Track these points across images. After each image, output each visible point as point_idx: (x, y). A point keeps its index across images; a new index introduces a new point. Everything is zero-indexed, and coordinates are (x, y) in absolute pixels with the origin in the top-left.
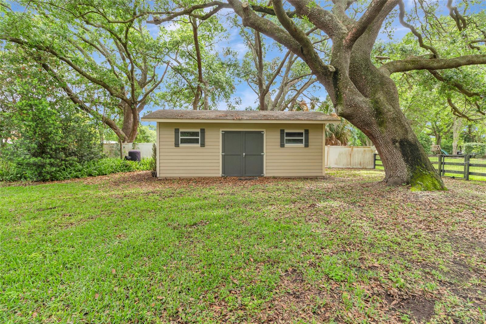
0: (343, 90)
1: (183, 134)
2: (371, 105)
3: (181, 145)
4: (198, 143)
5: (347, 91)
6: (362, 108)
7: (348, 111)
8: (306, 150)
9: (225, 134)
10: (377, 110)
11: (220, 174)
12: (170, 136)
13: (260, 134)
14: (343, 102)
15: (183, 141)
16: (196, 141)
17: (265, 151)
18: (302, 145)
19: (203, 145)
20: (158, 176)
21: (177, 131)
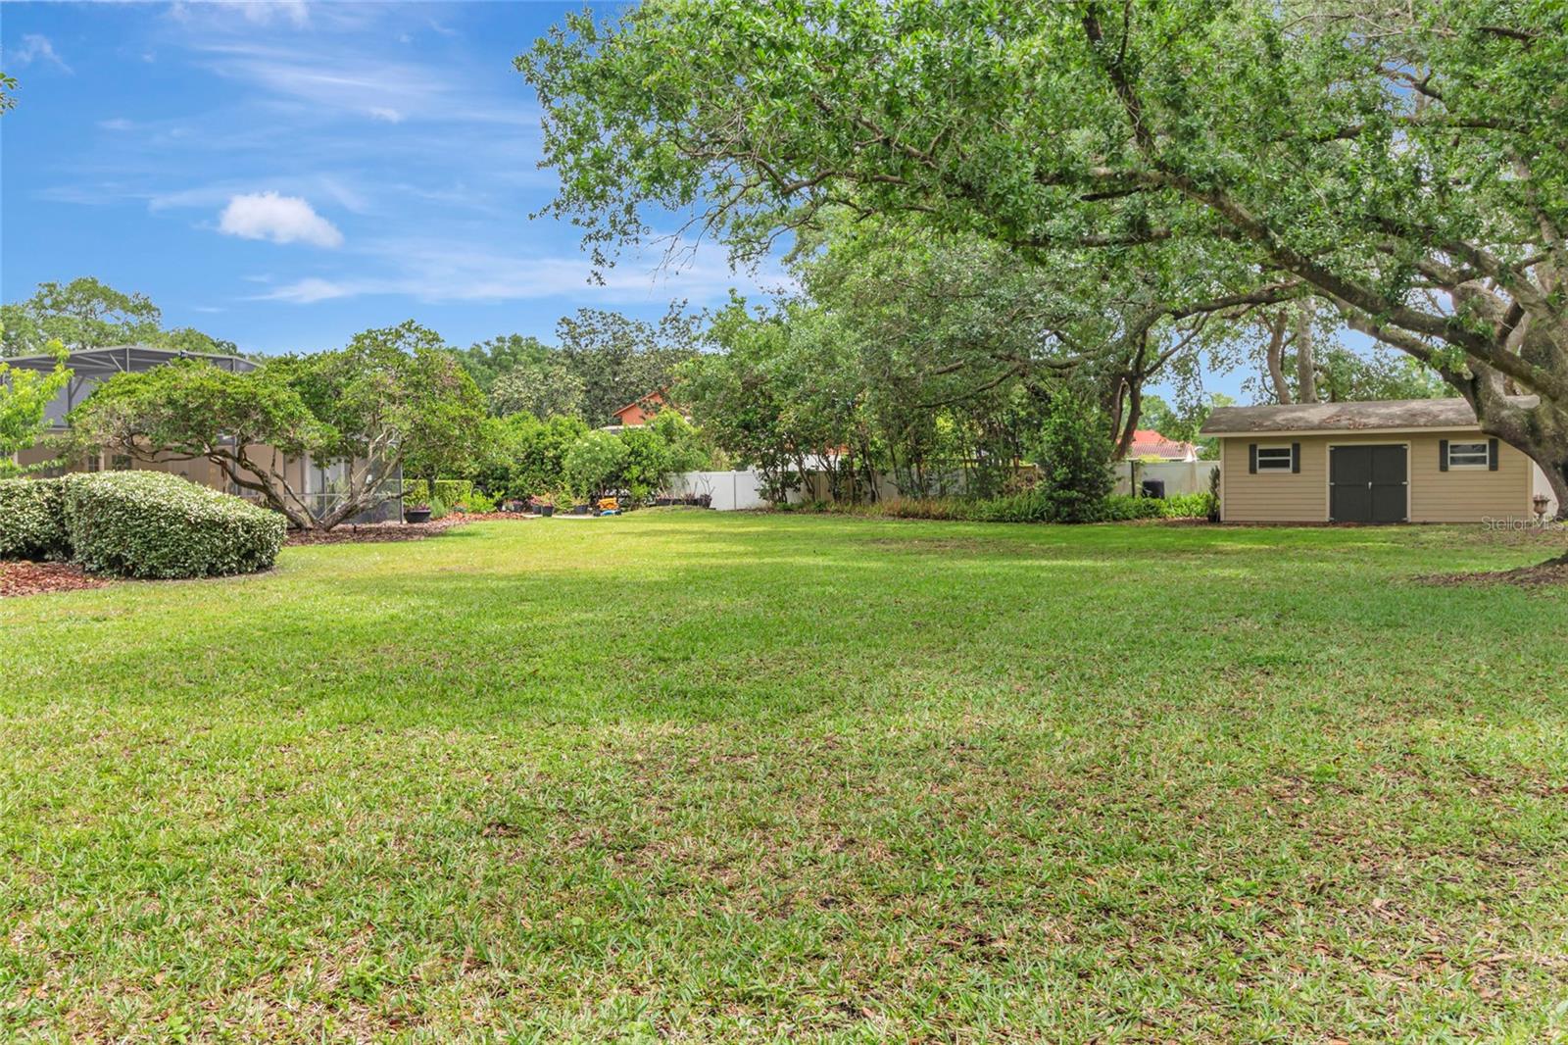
0: (1484, 401)
1: (1263, 453)
2: (1525, 419)
3: (1259, 471)
4: (1288, 466)
5: (1489, 403)
6: (1511, 425)
7: (1492, 428)
8: (1493, 475)
9: (1336, 453)
10: (1531, 425)
11: (1327, 518)
12: (1243, 456)
13: (1401, 451)
14: (1486, 417)
15: (1264, 464)
16: (1285, 464)
17: (1409, 479)
18: (1485, 467)
19: (1296, 470)
20: (1222, 519)
21: (1253, 448)
